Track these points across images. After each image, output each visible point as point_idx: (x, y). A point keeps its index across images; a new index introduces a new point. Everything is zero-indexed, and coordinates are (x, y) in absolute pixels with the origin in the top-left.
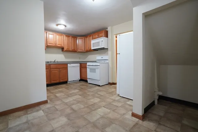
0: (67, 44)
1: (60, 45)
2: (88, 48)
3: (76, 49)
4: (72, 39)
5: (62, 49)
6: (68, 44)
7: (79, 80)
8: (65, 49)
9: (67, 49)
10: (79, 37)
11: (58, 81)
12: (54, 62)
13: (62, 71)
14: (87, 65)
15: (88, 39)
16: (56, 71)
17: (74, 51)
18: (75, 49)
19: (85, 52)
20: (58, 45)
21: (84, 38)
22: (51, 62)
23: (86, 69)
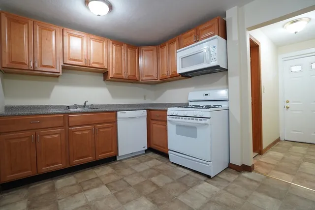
0: (116, 63)
1: (98, 63)
2: (166, 73)
3: (137, 76)
4: (127, 51)
5: (105, 74)
6: (119, 63)
7: (146, 150)
8: (111, 75)
9: (116, 74)
10: (144, 48)
11: (90, 159)
12: (84, 106)
13: (101, 130)
14: (166, 115)
15: (165, 49)
16: (87, 132)
17: (133, 80)
18: (135, 76)
19: (158, 83)
20: (94, 63)
21: (155, 48)
22: (76, 106)
23: (166, 125)
